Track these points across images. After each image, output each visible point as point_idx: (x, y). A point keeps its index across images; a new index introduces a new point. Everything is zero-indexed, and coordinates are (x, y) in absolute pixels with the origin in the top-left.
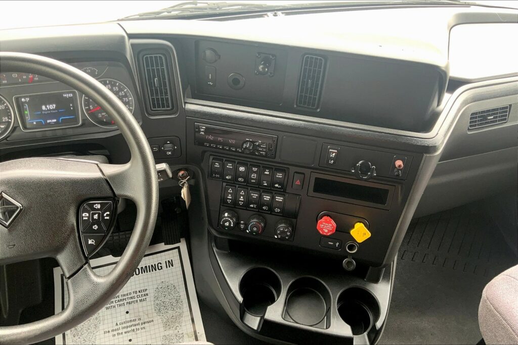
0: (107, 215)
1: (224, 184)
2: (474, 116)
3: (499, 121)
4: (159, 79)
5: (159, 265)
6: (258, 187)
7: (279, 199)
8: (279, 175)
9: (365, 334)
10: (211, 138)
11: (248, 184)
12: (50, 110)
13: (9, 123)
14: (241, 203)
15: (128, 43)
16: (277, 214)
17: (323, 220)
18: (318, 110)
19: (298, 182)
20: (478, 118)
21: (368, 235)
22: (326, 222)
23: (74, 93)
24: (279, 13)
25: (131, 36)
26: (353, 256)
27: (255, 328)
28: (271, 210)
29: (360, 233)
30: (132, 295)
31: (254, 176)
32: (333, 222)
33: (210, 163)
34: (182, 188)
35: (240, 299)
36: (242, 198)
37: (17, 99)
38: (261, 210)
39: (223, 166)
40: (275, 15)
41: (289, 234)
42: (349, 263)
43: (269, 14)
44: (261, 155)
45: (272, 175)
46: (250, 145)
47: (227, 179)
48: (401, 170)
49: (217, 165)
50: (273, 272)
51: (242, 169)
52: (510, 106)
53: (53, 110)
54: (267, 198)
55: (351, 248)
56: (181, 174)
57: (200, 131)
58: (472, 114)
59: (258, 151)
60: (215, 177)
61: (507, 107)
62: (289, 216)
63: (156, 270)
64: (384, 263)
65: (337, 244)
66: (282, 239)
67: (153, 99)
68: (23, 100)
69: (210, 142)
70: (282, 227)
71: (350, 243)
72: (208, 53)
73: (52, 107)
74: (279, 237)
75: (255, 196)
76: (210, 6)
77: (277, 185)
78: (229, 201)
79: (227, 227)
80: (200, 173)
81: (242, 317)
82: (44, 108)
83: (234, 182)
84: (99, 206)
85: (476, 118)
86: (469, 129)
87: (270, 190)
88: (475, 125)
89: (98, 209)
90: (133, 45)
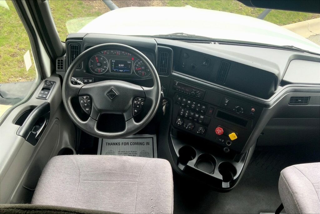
0: (142, 103)
1: (181, 107)
2: (292, 98)
3: (304, 103)
4: (165, 62)
5: (143, 143)
6: (194, 110)
7: (202, 117)
8: (204, 107)
9: (229, 183)
10: (179, 87)
11: (190, 109)
12: (121, 66)
13: (106, 69)
14: (186, 116)
15: (157, 46)
16: (200, 123)
17: (218, 128)
18: (224, 84)
19: (211, 111)
20: (294, 100)
21: (236, 137)
22: (219, 129)
23: (131, 62)
24: (217, 43)
25: (158, 44)
26: (229, 147)
27: (182, 169)
28: (198, 122)
29: (233, 136)
30: (130, 152)
31: (193, 106)
32: (222, 129)
33: (177, 97)
34: (163, 106)
35: (178, 155)
36: (187, 114)
37: (111, 60)
38: (194, 121)
39: (182, 99)
40: (215, 43)
41: (203, 132)
42: (227, 149)
43: (212, 42)
44: (198, 98)
45: (201, 107)
46: (194, 93)
47: (182, 105)
48: (253, 112)
49: (179, 99)
50: (193, 149)
51: (189, 102)
52: (310, 97)
53: (122, 67)
54: (197, 116)
55: (229, 143)
56: (164, 100)
57: (175, 84)
58: (291, 97)
59: (197, 96)
60: (178, 103)
61: (308, 98)
62: (205, 125)
63: (141, 145)
64: (242, 152)
65: (223, 141)
66: (200, 134)
67: (161, 69)
68: (113, 61)
69: (179, 89)
70: (201, 128)
71: (228, 141)
72: (185, 55)
73: (122, 65)
74: (199, 132)
75: (192, 114)
76: (188, 36)
77: (202, 111)
78: (181, 114)
79: (178, 124)
80: (172, 102)
81: (178, 164)
82: (119, 65)
83: (184, 107)
84: (140, 100)
85: (293, 99)
86: (289, 104)
87: (199, 113)
88: (292, 103)
89: (140, 101)
90: (158, 48)
